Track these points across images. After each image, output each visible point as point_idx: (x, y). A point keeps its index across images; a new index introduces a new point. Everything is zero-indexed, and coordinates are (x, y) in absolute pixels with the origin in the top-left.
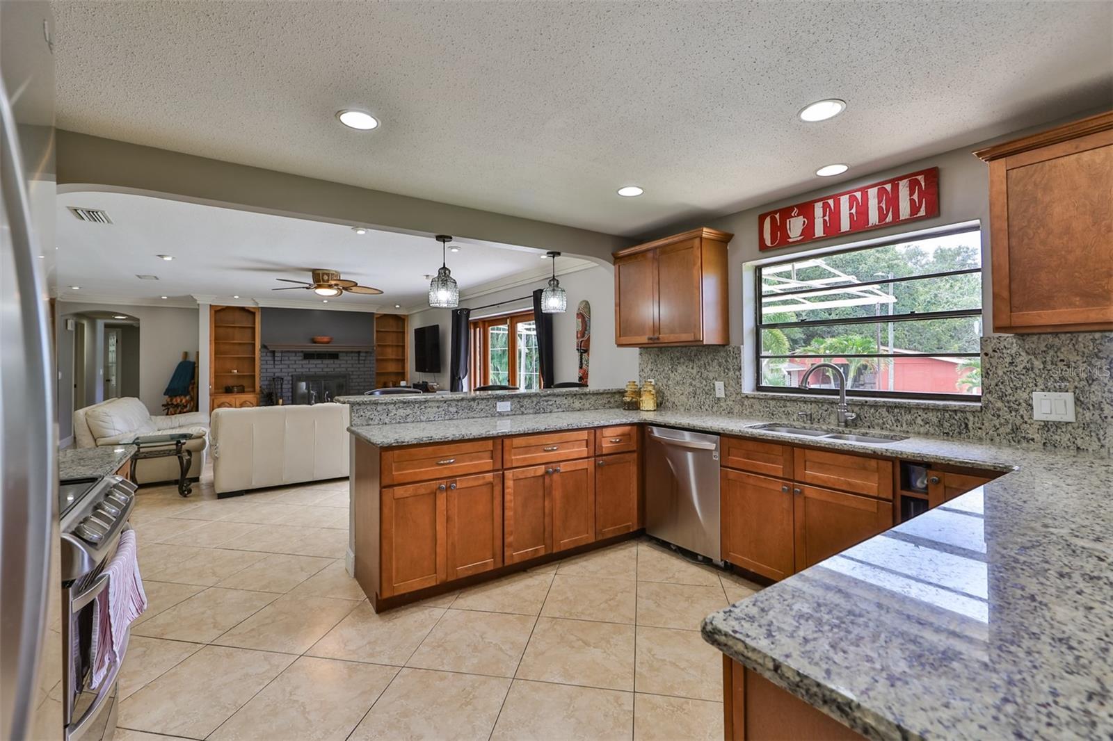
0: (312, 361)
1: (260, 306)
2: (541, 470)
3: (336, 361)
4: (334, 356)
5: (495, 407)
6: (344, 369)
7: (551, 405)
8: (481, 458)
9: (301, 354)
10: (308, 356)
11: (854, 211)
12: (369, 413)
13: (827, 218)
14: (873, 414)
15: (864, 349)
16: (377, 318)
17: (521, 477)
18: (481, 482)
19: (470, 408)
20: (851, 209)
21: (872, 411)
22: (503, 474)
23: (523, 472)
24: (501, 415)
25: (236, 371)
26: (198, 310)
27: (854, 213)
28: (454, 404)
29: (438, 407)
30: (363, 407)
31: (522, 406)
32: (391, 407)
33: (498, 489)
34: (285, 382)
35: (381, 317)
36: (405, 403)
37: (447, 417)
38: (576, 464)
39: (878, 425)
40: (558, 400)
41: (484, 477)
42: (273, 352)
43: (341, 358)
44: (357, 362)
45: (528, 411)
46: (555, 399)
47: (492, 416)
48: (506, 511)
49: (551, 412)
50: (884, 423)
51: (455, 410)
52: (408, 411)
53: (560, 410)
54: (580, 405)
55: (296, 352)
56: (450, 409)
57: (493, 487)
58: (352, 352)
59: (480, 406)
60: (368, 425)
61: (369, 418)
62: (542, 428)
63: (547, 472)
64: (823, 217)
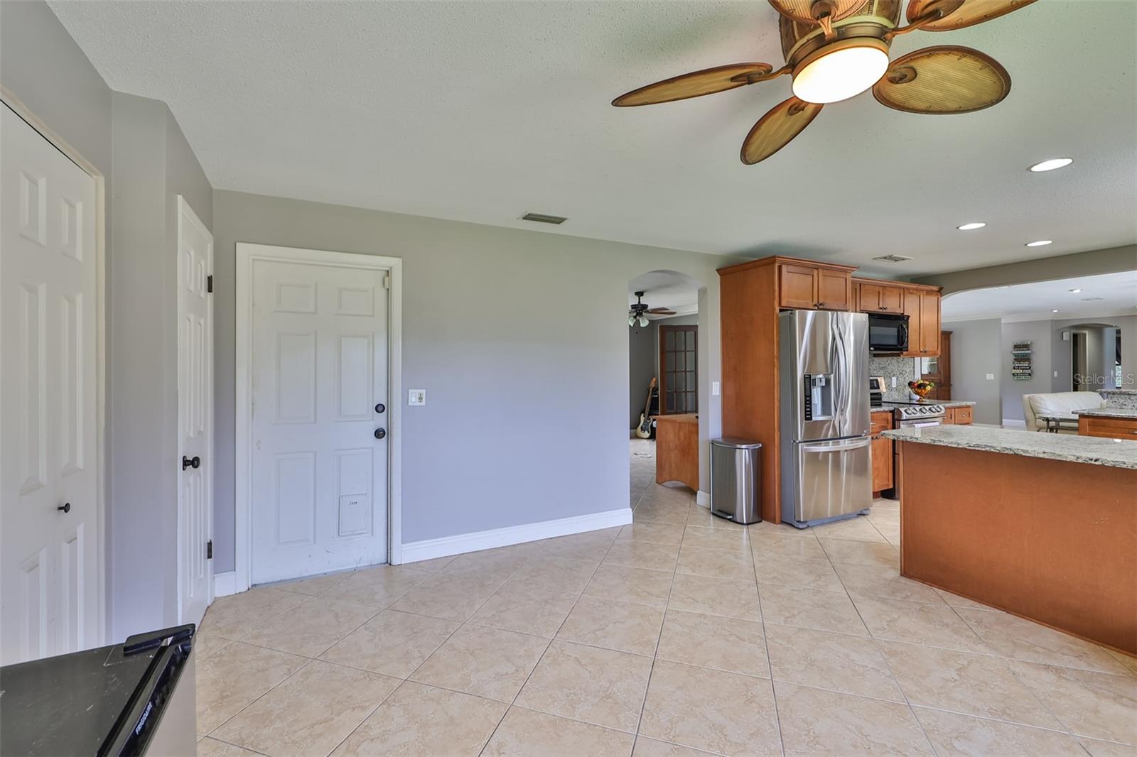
12: (1123, 401)
30: (1116, 396)
60: (1122, 408)
61: (1123, 404)
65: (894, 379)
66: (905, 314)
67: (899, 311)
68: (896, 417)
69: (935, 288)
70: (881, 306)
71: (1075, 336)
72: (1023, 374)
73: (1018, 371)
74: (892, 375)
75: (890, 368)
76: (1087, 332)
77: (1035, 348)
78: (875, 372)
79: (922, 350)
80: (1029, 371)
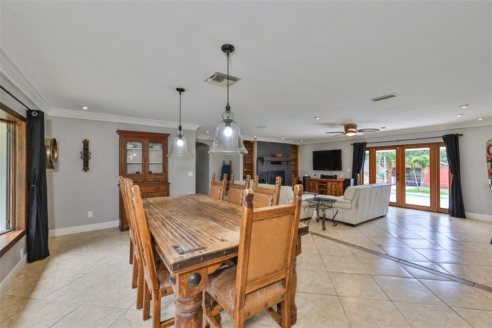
4: (280, 163)
6: (283, 169)
9: (270, 162)
25: (246, 169)
42: (263, 161)
43: (282, 164)
44: (286, 166)
55: (268, 161)
58: (285, 161)
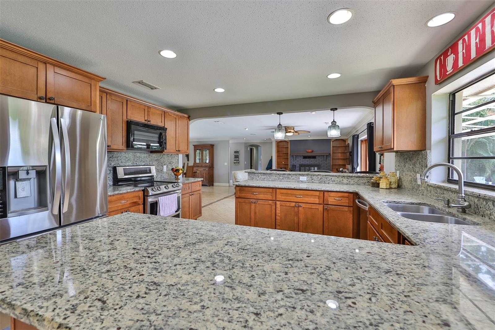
0: (306, 159)
1: (289, 140)
2: (293, 204)
3: (315, 159)
4: (314, 157)
5: (299, 178)
6: (318, 163)
7: (329, 180)
8: (267, 195)
9: (303, 157)
10: (305, 157)
11: (478, 40)
13: (464, 51)
14: (484, 206)
15: (472, 153)
16: (333, 141)
17: (284, 205)
18: (267, 203)
19: (288, 178)
20: (476, 40)
21: (484, 203)
22: (276, 202)
23: (284, 203)
24: (302, 182)
25: (284, 162)
26: (272, 142)
27: (478, 42)
28: (282, 175)
29: (276, 176)
31: (313, 179)
32: (260, 174)
33: (274, 207)
34: (297, 167)
35: (335, 140)
36: (264, 174)
37: (279, 180)
38: (312, 206)
39: (487, 214)
40: (333, 178)
41: (268, 202)
42: (293, 156)
43: (317, 158)
44: (323, 160)
45: (316, 181)
46: (331, 177)
47: (298, 182)
48: (277, 217)
49: (328, 183)
50: (490, 214)
51: (282, 178)
52: (265, 177)
53: (334, 183)
54: (347, 182)
55: (300, 156)
56: (280, 177)
57: (272, 206)
58: (321, 156)
59: (292, 178)
62: (293, 187)
63: (295, 206)
64: (463, 50)
65: (165, 167)
66: (165, 127)
67: (161, 124)
68: (145, 194)
69: (186, 116)
70: (146, 119)
71: (251, 149)
72: (237, 163)
73: (236, 162)
74: (163, 164)
75: (162, 160)
76: (254, 148)
77: (240, 152)
78: (151, 162)
79: (177, 149)
80: (238, 162)
